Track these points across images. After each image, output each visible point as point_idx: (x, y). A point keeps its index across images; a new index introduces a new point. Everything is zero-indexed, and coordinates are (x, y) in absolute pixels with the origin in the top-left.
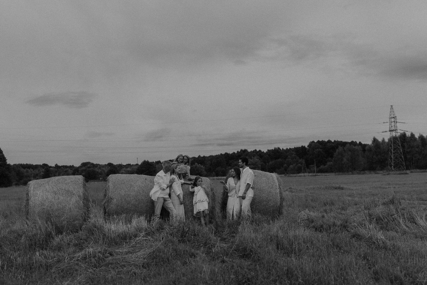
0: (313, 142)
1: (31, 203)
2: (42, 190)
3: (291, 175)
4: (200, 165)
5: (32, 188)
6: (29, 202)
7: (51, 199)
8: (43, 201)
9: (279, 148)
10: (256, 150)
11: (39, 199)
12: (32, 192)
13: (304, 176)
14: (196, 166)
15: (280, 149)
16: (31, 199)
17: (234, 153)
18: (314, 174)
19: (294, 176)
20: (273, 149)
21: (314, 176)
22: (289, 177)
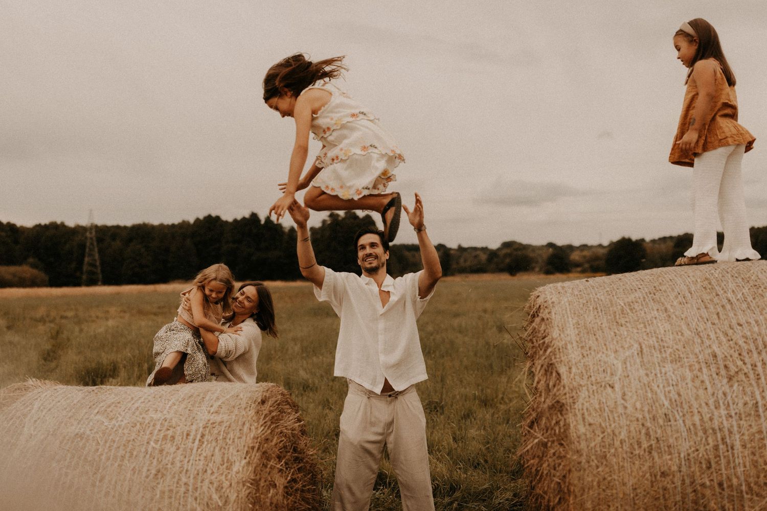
1: (577, 427)
2: (636, 346)
5: (571, 332)
6: (567, 426)
7: (705, 410)
8: (654, 418)
11: (630, 409)
12: (574, 354)
16: (578, 406)
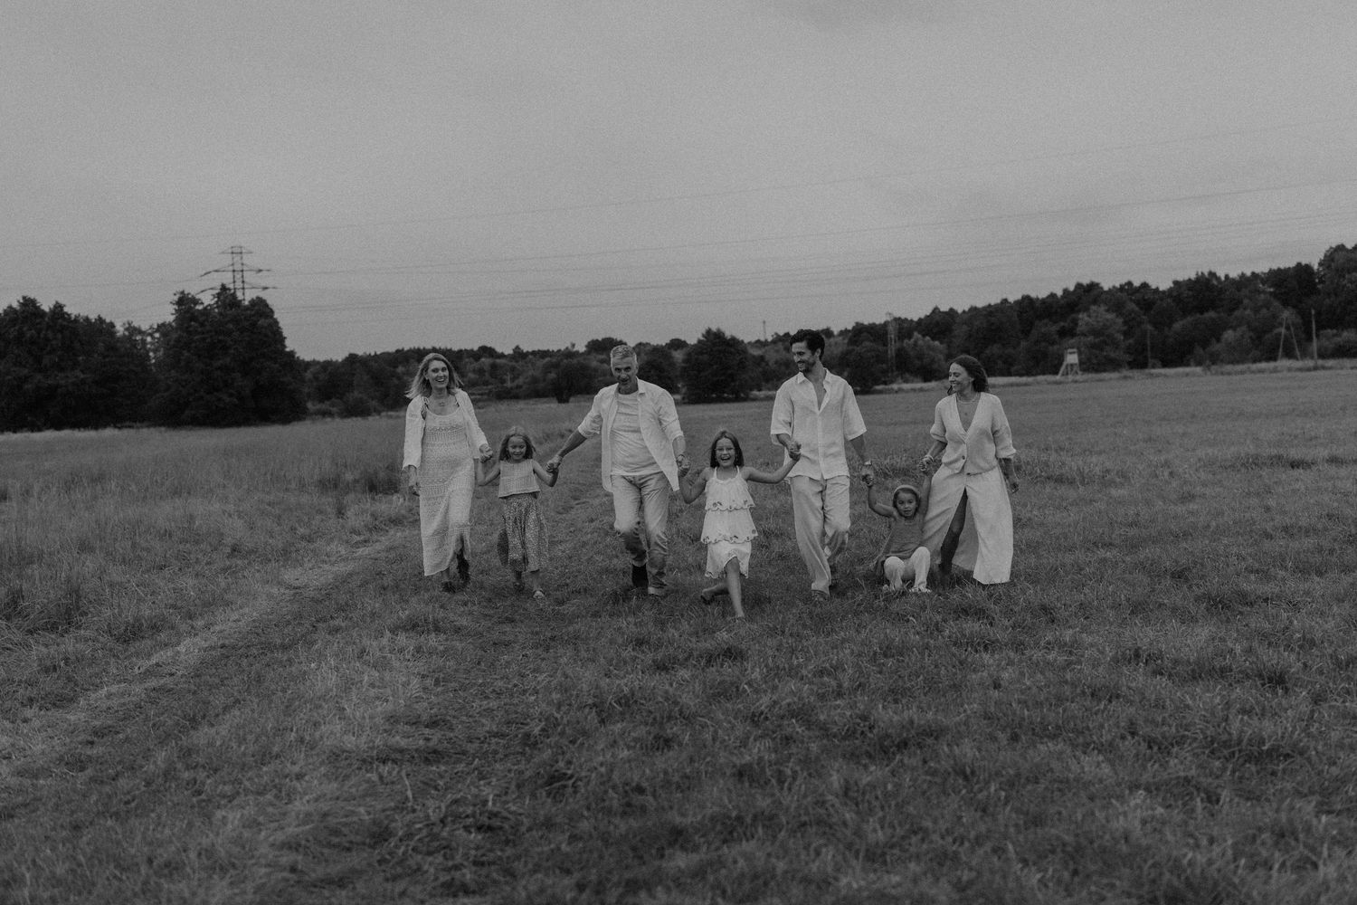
0: (1341, 248)
3: (1229, 368)
4: (928, 338)
9: (1212, 274)
10: (1130, 284)
13: (1275, 370)
14: (915, 344)
15: (1218, 279)
17: (1053, 296)
18: (1310, 363)
19: (1237, 373)
20: (1193, 276)
21: (1309, 370)
22: (1216, 373)
